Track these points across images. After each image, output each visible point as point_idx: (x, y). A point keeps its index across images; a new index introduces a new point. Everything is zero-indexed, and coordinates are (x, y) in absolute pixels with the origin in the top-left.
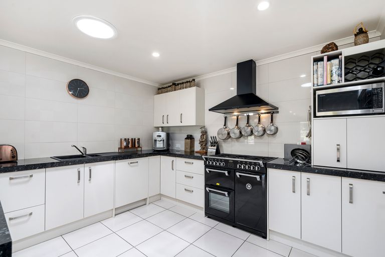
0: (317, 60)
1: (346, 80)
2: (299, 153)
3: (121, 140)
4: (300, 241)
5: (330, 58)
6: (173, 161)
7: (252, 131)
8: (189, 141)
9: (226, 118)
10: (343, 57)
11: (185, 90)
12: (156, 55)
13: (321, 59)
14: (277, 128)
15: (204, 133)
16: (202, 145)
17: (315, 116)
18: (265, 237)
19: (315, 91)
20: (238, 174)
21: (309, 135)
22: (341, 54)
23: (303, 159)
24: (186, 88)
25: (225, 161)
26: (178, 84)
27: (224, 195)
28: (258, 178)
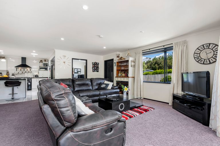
0: (40, 62)
1: (43, 66)
7: (25, 72)
9: (17, 69)
14: (31, 72)
15: (8, 72)
17: (39, 70)
18: (31, 90)
19: (39, 67)
21: (38, 73)
22: (43, 62)
28: (30, 80)
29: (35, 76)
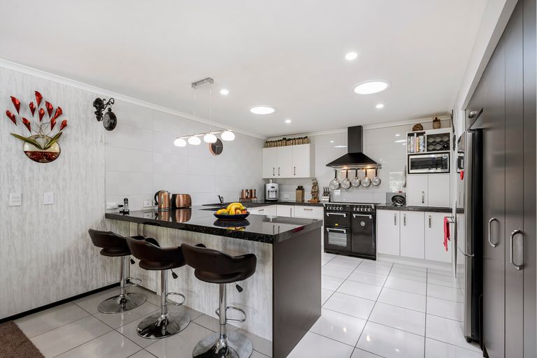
0: (410, 135)
1: (428, 150)
2: (398, 198)
3: (243, 191)
4: (400, 257)
5: (418, 135)
6: (291, 209)
7: (360, 183)
8: (300, 191)
9: (336, 171)
10: (426, 135)
11: (297, 146)
12: (288, 121)
13: (412, 135)
14: (380, 180)
15: (315, 185)
16: (313, 195)
17: (409, 173)
18: (375, 259)
19: (409, 156)
20: (354, 215)
21: (405, 186)
22: (425, 133)
23: (401, 202)
24: (298, 144)
25: (343, 205)
26: (289, 140)
27: (343, 232)
28: (370, 217)
29: (394, 199)
